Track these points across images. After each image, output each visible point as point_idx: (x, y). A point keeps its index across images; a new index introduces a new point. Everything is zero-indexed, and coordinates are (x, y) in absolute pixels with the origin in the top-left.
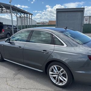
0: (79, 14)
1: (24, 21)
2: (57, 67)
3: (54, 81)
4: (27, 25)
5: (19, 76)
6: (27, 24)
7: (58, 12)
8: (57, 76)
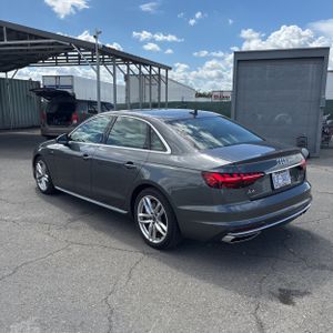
0: (312, 67)
1: (148, 87)
2: (152, 201)
3: (146, 234)
4: (157, 101)
5: (80, 223)
6: (159, 98)
7: (239, 61)
8: (151, 221)
